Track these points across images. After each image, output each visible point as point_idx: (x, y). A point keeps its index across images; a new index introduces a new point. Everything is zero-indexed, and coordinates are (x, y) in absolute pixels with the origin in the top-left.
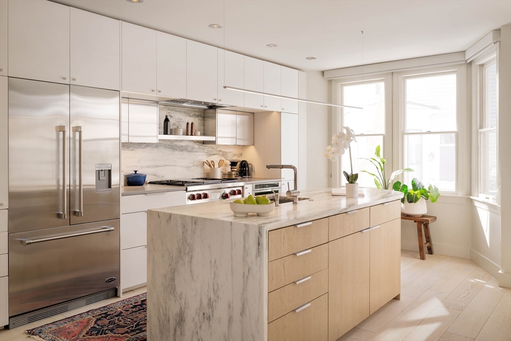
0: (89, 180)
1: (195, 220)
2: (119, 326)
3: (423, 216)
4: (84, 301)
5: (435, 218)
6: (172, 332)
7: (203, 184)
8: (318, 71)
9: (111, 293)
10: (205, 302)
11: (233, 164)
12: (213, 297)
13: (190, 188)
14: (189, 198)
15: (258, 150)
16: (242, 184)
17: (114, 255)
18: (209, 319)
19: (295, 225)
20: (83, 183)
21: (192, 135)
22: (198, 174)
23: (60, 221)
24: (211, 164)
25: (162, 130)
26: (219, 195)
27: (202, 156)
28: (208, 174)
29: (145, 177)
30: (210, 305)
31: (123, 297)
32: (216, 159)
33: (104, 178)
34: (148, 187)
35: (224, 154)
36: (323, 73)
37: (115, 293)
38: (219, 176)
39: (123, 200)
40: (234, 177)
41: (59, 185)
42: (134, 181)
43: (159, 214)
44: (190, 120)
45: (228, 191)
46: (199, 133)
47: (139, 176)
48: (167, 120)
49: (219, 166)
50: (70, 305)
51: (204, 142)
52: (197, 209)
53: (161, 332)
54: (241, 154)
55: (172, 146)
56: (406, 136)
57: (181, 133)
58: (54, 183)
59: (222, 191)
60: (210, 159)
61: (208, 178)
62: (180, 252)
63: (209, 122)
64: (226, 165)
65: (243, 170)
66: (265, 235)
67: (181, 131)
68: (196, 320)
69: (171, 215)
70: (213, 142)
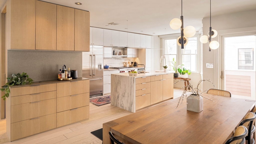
0: (97, 67)
1: (121, 76)
2: (104, 101)
3: (187, 78)
4: (95, 96)
5: (190, 79)
6: (116, 100)
7: (123, 68)
8: (157, 36)
9: (101, 94)
10: (123, 93)
11: (132, 63)
12: (125, 92)
13: (120, 70)
14: (120, 72)
15: (139, 59)
16: (134, 68)
17: (102, 87)
18: (124, 96)
19: (142, 78)
20: (95, 68)
21: (120, 55)
22: (122, 66)
23: (91, 76)
24: (126, 63)
25: (113, 54)
26: (128, 71)
27: (123, 61)
28: (125, 66)
29: (108, 66)
30: (124, 94)
31: (104, 96)
32: (127, 61)
33: (100, 67)
34: (109, 69)
35: (130, 60)
36: (159, 36)
37: (102, 95)
38: (128, 66)
39: (104, 72)
40: (132, 66)
41: (90, 68)
42: (106, 67)
43: (113, 75)
44: (120, 51)
45: (130, 70)
46: (122, 54)
47: (107, 66)
48: (114, 51)
49: (128, 64)
50: (92, 96)
51: (124, 57)
52: (122, 74)
53: (114, 100)
54: (134, 60)
55: (115, 58)
56: (183, 55)
57: (118, 55)
58: (89, 67)
59: (129, 70)
60: (125, 62)
61: (125, 67)
62: (118, 83)
63: (125, 51)
64: (130, 63)
65: (135, 65)
66: (135, 79)
67: (118, 54)
68: (121, 97)
69: (116, 75)
70: (126, 57)
